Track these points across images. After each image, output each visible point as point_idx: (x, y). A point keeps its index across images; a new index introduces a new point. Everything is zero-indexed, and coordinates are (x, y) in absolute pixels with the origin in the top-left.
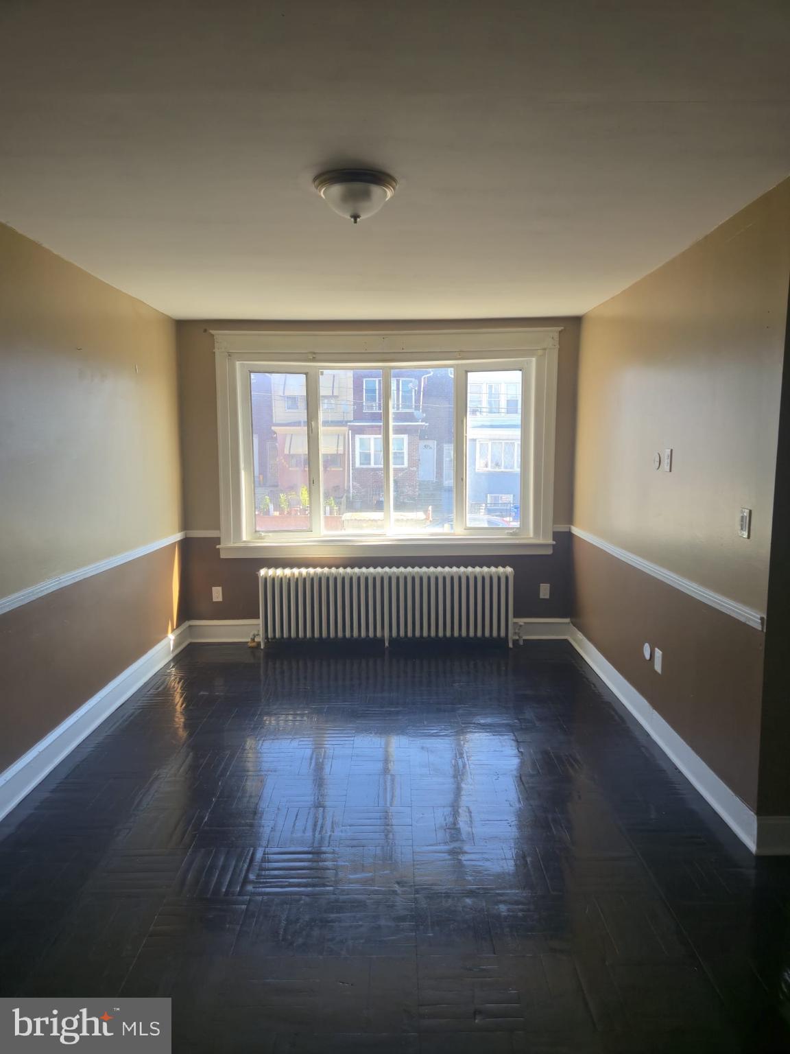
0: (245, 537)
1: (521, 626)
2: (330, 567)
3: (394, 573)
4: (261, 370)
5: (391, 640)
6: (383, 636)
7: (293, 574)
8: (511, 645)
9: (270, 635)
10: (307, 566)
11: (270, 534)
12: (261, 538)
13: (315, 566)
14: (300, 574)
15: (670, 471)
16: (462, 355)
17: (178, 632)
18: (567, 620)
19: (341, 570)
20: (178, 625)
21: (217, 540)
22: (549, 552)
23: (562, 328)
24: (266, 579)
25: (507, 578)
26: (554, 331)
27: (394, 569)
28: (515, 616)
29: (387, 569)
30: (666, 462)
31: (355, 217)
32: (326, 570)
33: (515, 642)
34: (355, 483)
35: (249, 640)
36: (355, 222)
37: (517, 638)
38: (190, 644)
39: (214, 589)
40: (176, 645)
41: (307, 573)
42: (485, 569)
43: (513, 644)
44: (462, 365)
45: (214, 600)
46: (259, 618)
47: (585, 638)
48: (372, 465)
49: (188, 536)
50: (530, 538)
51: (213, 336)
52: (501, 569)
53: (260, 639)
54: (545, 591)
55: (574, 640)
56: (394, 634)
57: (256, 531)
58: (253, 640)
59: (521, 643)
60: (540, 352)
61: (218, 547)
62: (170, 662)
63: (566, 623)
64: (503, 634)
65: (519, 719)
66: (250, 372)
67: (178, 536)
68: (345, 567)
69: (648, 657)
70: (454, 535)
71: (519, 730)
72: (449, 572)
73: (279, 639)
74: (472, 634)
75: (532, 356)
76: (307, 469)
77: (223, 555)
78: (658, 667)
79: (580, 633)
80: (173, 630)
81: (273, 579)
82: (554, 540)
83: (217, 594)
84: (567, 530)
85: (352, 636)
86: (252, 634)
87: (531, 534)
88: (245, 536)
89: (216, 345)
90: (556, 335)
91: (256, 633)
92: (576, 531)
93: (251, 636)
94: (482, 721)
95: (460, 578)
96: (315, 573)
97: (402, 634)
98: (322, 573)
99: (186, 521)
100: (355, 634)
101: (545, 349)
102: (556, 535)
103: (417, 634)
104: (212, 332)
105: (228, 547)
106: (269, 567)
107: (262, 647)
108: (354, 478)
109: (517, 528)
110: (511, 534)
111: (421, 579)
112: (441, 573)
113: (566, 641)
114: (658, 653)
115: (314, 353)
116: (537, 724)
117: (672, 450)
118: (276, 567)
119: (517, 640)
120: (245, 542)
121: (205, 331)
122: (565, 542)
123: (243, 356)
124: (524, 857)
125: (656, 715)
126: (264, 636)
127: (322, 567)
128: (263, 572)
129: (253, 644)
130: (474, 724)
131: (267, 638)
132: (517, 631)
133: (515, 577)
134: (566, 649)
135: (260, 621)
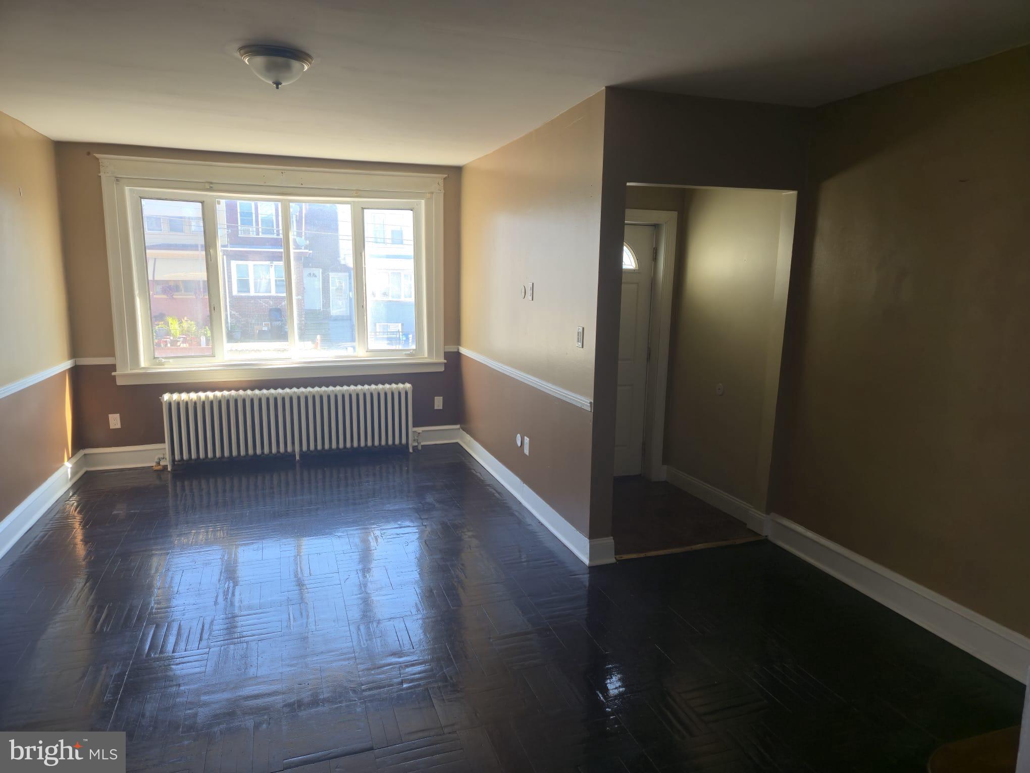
0: (143, 364)
1: (419, 433)
2: (237, 390)
3: (303, 392)
4: (153, 197)
5: (302, 454)
6: (294, 451)
7: (200, 398)
8: (411, 450)
9: (177, 457)
10: (213, 390)
11: (171, 360)
12: (161, 364)
13: (221, 390)
14: (207, 397)
15: (533, 300)
16: (358, 193)
17: (74, 460)
18: (458, 426)
19: (249, 392)
20: (73, 454)
21: (113, 367)
22: (442, 369)
23: (447, 175)
24: (170, 404)
25: (406, 393)
26: (439, 177)
27: (302, 390)
28: (414, 426)
29: (295, 390)
30: (529, 292)
31: (278, 84)
32: (233, 393)
33: (415, 448)
34: (233, 312)
35: (154, 464)
36: (277, 88)
37: (416, 444)
38: (86, 472)
39: (111, 416)
40: (74, 474)
41: (214, 396)
42: (387, 386)
43: (413, 450)
44: (358, 202)
45: (112, 427)
46: (164, 442)
47: (472, 439)
48: (252, 293)
49: (78, 363)
50: (426, 358)
51: (97, 159)
52: (401, 386)
53: (167, 462)
54: (438, 403)
55: (465, 443)
56: (305, 448)
57: (155, 358)
58: (158, 463)
59: (420, 448)
60: (428, 195)
61: (113, 374)
62: (68, 490)
63: (457, 429)
64: (404, 441)
65: (422, 504)
66: (141, 198)
67: (67, 364)
68: (252, 389)
69: (519, 444)
70: (357, 357)
71: (421, 512)
72: (355, 390)
73: (187, 461)
74: (377, 443)
75: (422, 198)
76: (207, 297)
77: (119, 382)
78: (526, 451)
79: (468, 435)
80: (69, 459)
81: (178, 404)
82: (445, 359)
83: (115, 421)
84: (456, 350)
85: (263, 453)
86: (156, 458)
87: (426, 355)
88: (144, 362)
89: (101, 169)
90: (441, 182)
91: (161, 456)
92: (464, 351)
93: (156, 460)
94: (391, 509)
95: (365, 395)
96: (222, 396)
97: (312, 447)
98: (230, 395)
99: (75, 348)
100: (266, 451)
101: (432, 193)
102: (447, 355)
103: (327, 446)
104: (97, 156)
105: (124, 374)
106: (172, 392)
107: (169, 469)
108: (232, 306)
109: (413, 350)
110: (409, 355)
111: (329, 397)
112: (348, 390)
113: (457, 443)
114: (527, 440)
115: (212, 183)
116: (437, 505)
117: (533, 284)
118: (180, 391)
119: (417, 446)
120: (143, 368)
121: (89, 154)
122: (454, 361)
123: (133, 182)
124: (431, 591)
125: (526, 488)
126: (171, 459)
127: (229, 390)
128: (166, 397)
129: (159, 468)
130: (385, 510)
131: (174, 460)
132: (416, 438)
133: (413, 391)
134: (458, 450)
135: (167, 446)
